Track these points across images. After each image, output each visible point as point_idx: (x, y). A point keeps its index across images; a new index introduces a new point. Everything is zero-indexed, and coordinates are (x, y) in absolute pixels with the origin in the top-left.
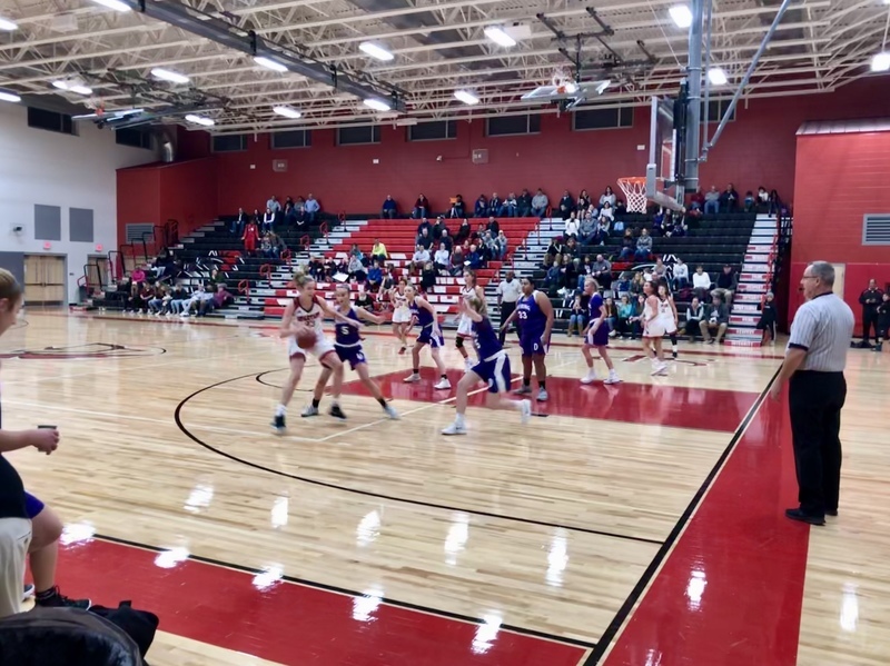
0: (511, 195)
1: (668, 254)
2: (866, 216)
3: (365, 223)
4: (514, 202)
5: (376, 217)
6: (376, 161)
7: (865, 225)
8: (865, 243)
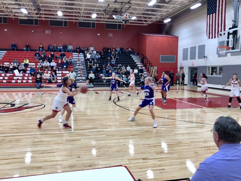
0: (60, 45)
1: (119, 64)
2: (161, 56)
3: (6, 52)
4: (62, 47)
5: (10, 50)
6: (6, 30)
7: (161, 58)
8: (161, 62)
